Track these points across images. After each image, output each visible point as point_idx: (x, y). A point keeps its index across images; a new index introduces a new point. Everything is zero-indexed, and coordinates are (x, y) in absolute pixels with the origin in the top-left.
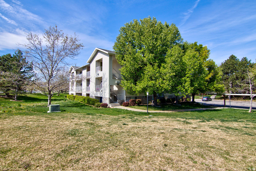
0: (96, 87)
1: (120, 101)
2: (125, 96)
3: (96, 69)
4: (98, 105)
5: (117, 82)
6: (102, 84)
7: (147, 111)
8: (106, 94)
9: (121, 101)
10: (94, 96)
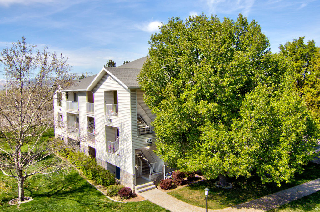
0: (106, 142)
1: (155, 177)
2: (164, 166)
3: (105, 108)
4: (113, 192)
5: (148, 140)
6: (118, 141)
7: (206, 209)
8: (127, 165)
9: (157, 177)
10: (105, 160)
